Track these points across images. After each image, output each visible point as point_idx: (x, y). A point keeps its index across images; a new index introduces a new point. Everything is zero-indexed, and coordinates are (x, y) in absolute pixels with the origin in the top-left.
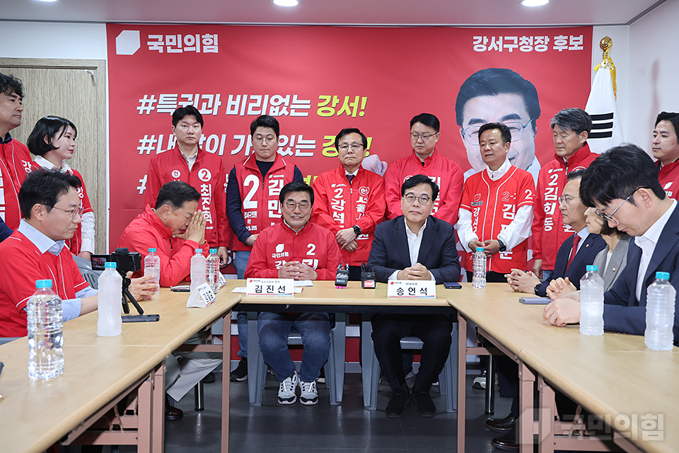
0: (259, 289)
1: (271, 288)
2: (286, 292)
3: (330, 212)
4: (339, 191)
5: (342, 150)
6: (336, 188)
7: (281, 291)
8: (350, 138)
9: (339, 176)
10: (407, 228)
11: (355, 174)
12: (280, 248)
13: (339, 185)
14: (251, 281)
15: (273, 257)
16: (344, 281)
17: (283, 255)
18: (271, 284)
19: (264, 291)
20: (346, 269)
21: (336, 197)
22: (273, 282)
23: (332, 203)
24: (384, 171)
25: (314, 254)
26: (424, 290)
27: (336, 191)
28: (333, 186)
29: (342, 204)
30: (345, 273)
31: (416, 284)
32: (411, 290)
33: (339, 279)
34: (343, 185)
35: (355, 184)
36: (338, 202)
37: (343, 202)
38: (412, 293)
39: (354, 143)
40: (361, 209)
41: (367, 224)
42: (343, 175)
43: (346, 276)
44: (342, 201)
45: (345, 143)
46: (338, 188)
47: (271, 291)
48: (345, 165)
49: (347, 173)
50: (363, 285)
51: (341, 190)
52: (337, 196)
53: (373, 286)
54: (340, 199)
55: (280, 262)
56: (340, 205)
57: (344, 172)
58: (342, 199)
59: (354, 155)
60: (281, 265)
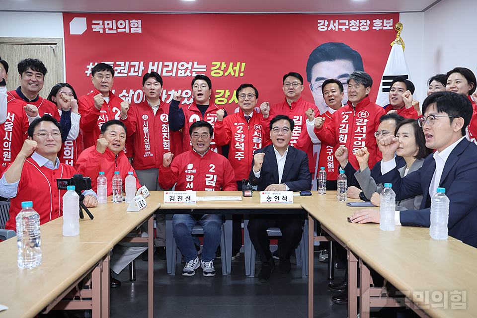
0: (173, 198)
4: (240, 128)
5: (241, 99)
6: (238, 126)
8: (247, 91)
9: (239, 118)
11: (251, 115)
13: (240, 124)
14: (167, 193)
17: (192, 171)
18: (181, 195)
19: (176, 200)
23: (235, 137)
25: (214, 171)
26: (285, 198)
27: (238, 128)
28: (236, 124)
29: (243, 137)
31: (281, 194)
34: (242, 124)
35: (251, 122)
36: (239, 136)
37: (243, 136)
38: (277, 200)
39: (249, 94)
40: (256, 140)
42: (243, 117)
44: (242, 135)
45: (243, 94)
47: (181, 200)
49: (245, 115)
50: (244, 194)
52: (239, 132)
53: (251, 195)
54: (241, 134)
55: (190, 176)
56: (241, 137)
57: (244, 115)
58: (242, 133)
59: (249, 102)
60: (190, 178)
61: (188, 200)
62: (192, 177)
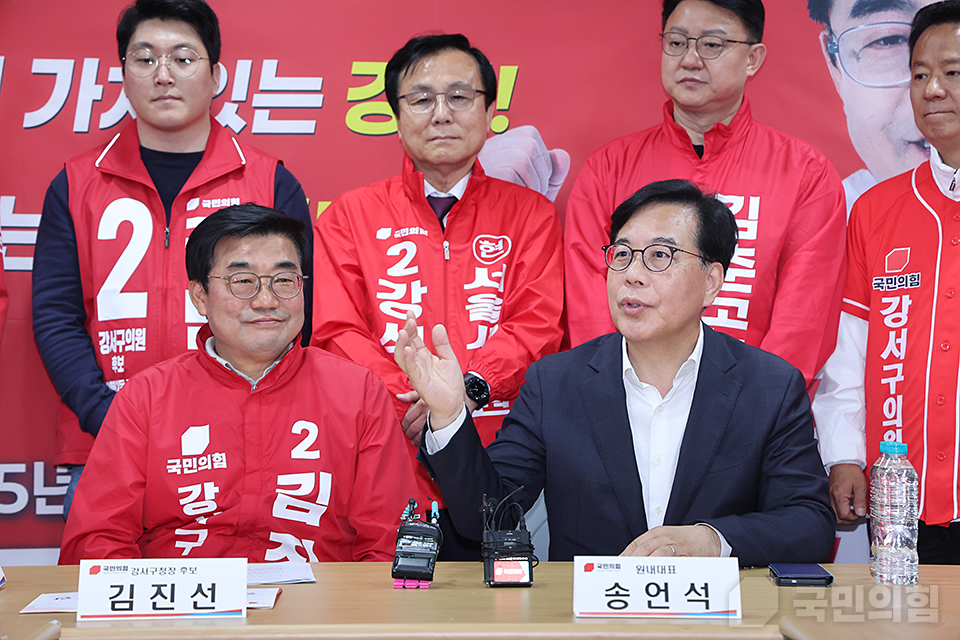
0: (125, 596)
1: (166, 591)
2: (219, 605)
3: (372, 323)
4: (404, 252)
5: (415, 114)
6: (392, 241)
7: (202, 601)
8: (443, 70)
9: (400, 200)
10: (626, 364)
11: (458, 190)
12: (196, 439)
13: (405, 232)
14: (95, 570)
15: (173, 469)
16: (423, 563)
17: (205, 464)
18: (167, 580)
19: (142, 605)
20: (429, 520)
21: (392, 272)
22: (172, 570)
23: (380, 295)
24: (560, 181)
25: (316, 455)
26: (700, 592)
27: (394, 251)
28: (383, 234)
29: (416, 297)
30: (424, 535)
31: (672, 570)
32: (653, 590)
33: (406, 555)
34: (414, 231)
35: (458, 225)
36: (400, 290)
37: (418, 290)
38: (659, 600)
39: (455, 86)
40: (483, 309)
41: (508, 364)
42: (416, 196)
43: (430, 546)
44: (416, 285)
45: (424, 89)
46: (403, 239)
47: (167, 603)
48: (425, 162)
49: (430, 190)
50: (489, 573)
51: (412, 249)
52: (397, 270)
53: (526, 579)
54: (407, 280)
55: (196, 490)
56: (407, 299)
57: (420, 188)
58: (413, 277)
59: (455, 129)
60: (201, 498)
61: (207, 602)
62: (211, 490)
